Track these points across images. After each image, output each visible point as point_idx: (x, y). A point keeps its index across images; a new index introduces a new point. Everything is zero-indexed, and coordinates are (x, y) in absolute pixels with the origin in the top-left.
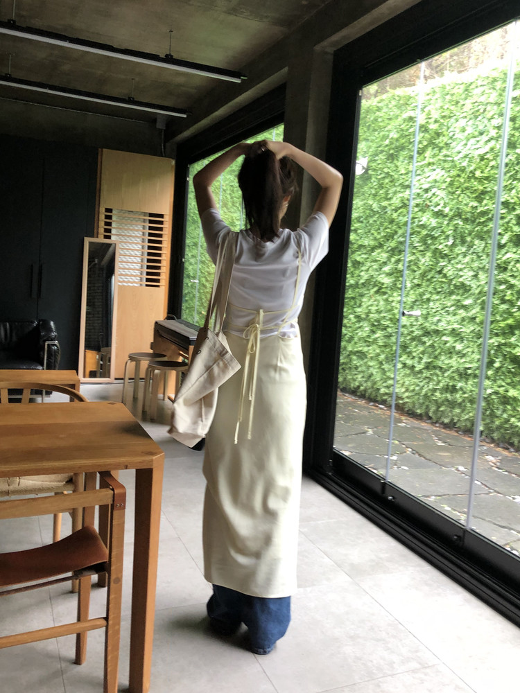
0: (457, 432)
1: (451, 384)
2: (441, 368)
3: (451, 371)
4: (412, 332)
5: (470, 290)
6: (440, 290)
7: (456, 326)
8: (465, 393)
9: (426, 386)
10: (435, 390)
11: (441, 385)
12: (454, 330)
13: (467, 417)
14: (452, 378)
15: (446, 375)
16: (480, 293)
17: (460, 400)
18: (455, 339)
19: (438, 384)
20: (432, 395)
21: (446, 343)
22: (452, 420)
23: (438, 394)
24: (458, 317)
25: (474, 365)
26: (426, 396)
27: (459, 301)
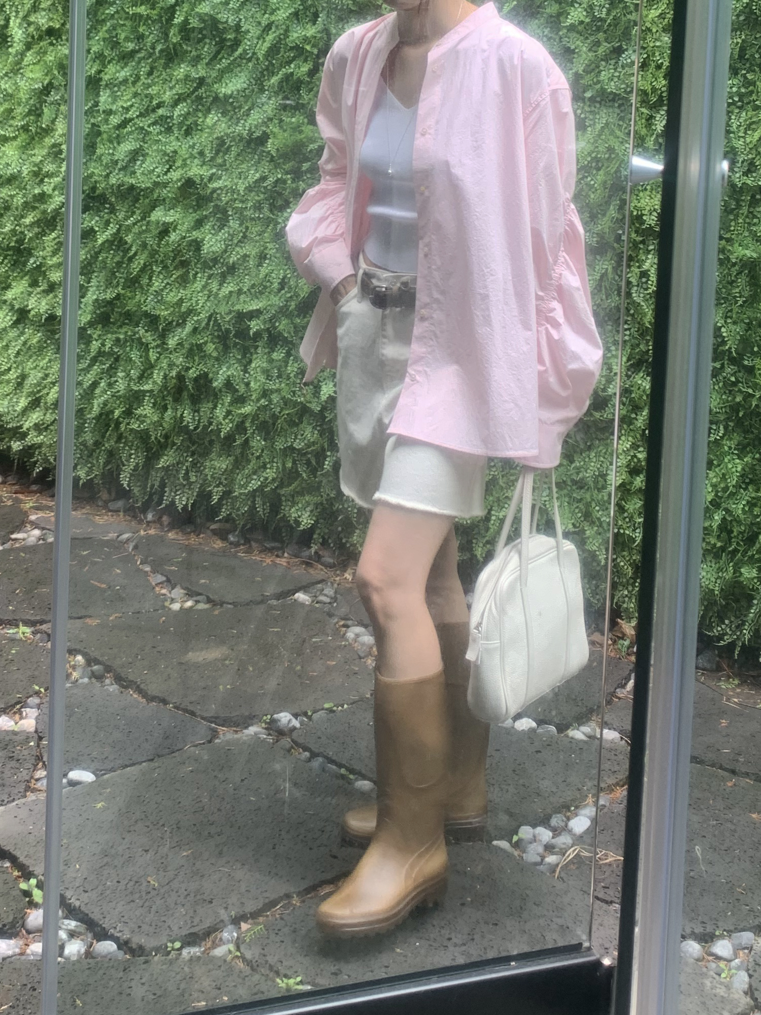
0: (222, 535)
1: (192, 373)
2: (153, 321)
3: (189, 328)
4: (42, 198)
5: (237, 43)
6: (130, 46)
7: (196, 170)
8: (241, 400)
9: (103, 384)
10: (136, 398)
11: (158, 376)
12: (189, 183)
13: (254, 484)
14: (194, 352)
15: (172, 342)
16: (274, 50)
17: (227, 428)
18: (196, 216)
19: (145, 374)
20: (128, 413)
21: (165, 230)
22: (205, 496)
23: (146, 410)
24: (202, 139)
25: (270, 302)
26: (105, 420)
27: (201, 81)
